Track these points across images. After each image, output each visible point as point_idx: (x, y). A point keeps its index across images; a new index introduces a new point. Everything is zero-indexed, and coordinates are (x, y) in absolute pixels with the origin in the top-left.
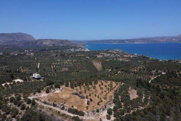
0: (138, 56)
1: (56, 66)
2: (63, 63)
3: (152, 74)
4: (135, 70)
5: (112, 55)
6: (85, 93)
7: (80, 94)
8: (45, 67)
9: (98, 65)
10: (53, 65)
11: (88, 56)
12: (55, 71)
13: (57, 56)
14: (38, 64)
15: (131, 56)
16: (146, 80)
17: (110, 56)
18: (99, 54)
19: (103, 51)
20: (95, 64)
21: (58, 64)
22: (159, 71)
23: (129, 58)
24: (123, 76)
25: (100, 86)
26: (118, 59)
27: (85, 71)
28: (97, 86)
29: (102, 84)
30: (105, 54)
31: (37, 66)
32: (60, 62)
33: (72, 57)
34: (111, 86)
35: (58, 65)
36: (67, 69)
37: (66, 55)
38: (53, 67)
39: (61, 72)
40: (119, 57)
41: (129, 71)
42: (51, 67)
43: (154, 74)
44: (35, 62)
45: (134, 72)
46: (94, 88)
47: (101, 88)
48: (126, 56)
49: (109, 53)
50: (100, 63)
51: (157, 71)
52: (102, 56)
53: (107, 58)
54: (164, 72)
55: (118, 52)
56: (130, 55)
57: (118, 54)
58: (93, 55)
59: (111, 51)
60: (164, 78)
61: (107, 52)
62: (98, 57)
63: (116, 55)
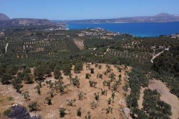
0: (121, 34)
1: (29, 46)
2: (38, 42)
3: (151, 51)
4: (129, 47)
5: (95, 34)
6: (50, 103)
7: (33, 110)
8: (15, 48)
9: (80, 44)
10: (26, 45)
12: (27, 51)
13: (32, 35)
14: (6, 45)
15: (115, 35)
16: (147, 58)
17: (92, 34)
18: (80, 33)
19: (85, 30)
20: (76, 42)
21: (33, 43)
22: (160, 46)
23: (112, 36)
24: (115, 55)
25: (87, 76)
26: (101, 37)
27: (65, 50)
28: (81, 76)
29: (92, 72)
30: (87, 32)
31: (5, 46)
32: (35, 41)
33: (50, 36)
34: (112, 77)
35: (32, 45)
36: (43, 49)
37: (43, 34)
38: (26, 47)
39: (35, 53)
41: (122, 48)
42: (23, 47)
43: (154, 50)
44: (3, 42)
45: (129, 50)
46: (76, 83)
47: (92, 84)
48: (109, 34)
50: (82, 42)
51: (157, 47)
52: (84, 35)
53: (90, 36)
54: (167, 48)
55: (101, 30)
56: (113, 33)
58: (74, 33)
59: (93, 29)
60: (170, 55)
61: (89, 30)
62: (79, 35)
63: (99, 33)
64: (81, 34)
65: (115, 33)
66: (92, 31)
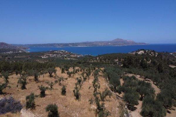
0: (84, 56)
3: (115, 64)
5: (59, 56)
11: (31, 57)
15: (78, 56)
17: (56, 56)
18: (43, 55)
19: (48, 52)
23: (76, 58)
26: (65, 59)
30: (50, 55)
40: (66, 57)
41: (88, 63)
48: (73, 56)
49: (55, 54)
51: (120, 60)
52: (47, 57)
53: (54, 58)
55: (65, 52)
56: (77, 55)
57: (64, 54)
59: (56, 52)
61: (52, 52)
62: (42, 57)
63: (63, 55)
64: (45, 56)
65: (79, 55)
66: (55, 53)
